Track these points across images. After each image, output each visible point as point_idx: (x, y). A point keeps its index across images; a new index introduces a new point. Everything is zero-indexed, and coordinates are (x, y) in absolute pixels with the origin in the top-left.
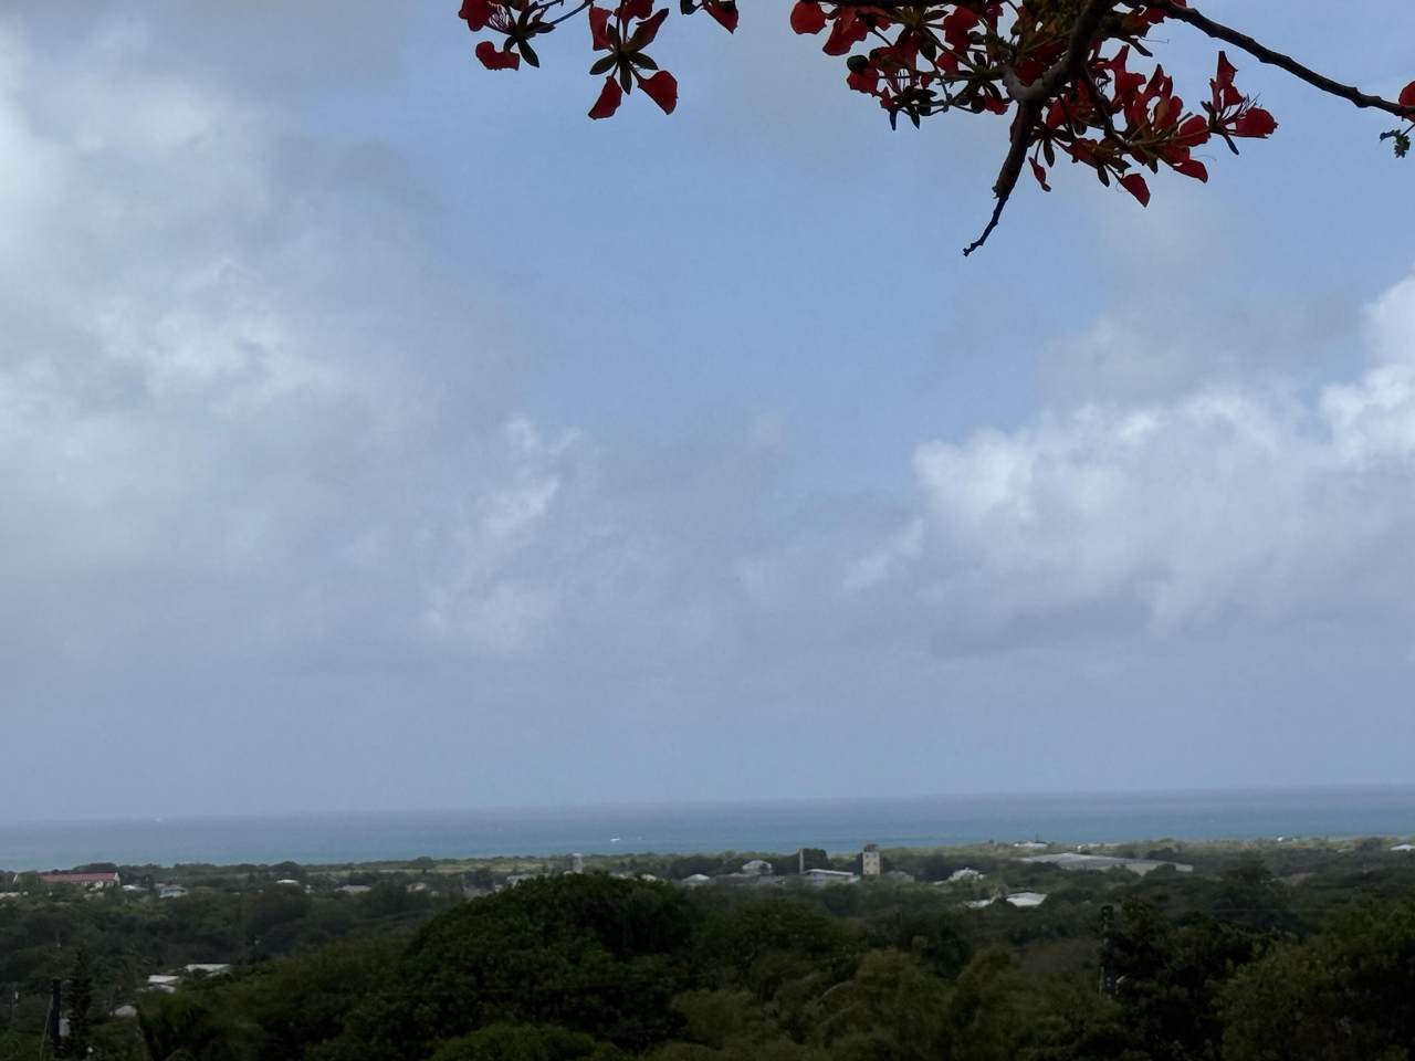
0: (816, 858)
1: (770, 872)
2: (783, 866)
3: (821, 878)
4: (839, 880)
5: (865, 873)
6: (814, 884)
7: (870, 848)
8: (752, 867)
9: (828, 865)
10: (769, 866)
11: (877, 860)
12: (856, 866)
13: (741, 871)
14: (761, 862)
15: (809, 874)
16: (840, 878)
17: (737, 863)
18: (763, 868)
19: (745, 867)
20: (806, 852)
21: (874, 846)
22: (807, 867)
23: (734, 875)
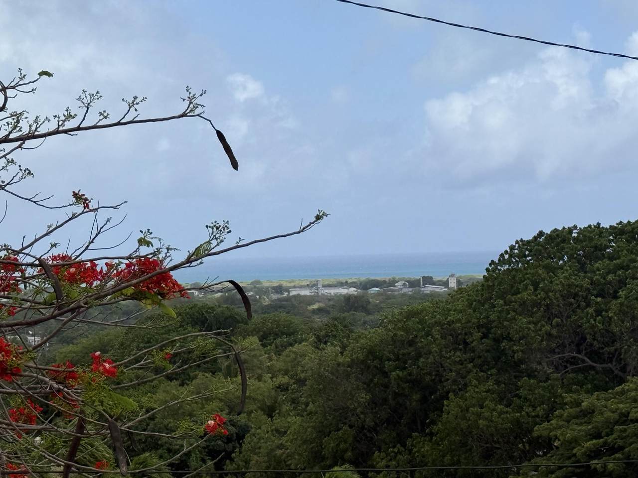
0: (428, 280)
1: (408, 286)
2: (413, 284)
3: (429, 289)
4: (437, 290)
5: (450, 287)
6: (425, 292)
7: (452, 276)
8: (399, 285)
9: (434, 283)
10: (407, 284)
11: (455, 281)
12: (446, 284)
13: (395, 286)
14: (404, 282)
15: (424, 287)
16: (438, 289)
17: (393, 283)
18: (404, 285)
19: (396, 284)
20: (424, 277)
21: (454, 275)
22: (424, 284)
23: (392, 288)
